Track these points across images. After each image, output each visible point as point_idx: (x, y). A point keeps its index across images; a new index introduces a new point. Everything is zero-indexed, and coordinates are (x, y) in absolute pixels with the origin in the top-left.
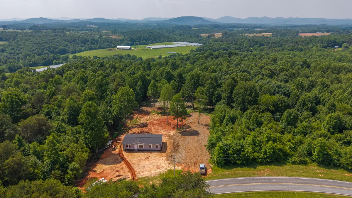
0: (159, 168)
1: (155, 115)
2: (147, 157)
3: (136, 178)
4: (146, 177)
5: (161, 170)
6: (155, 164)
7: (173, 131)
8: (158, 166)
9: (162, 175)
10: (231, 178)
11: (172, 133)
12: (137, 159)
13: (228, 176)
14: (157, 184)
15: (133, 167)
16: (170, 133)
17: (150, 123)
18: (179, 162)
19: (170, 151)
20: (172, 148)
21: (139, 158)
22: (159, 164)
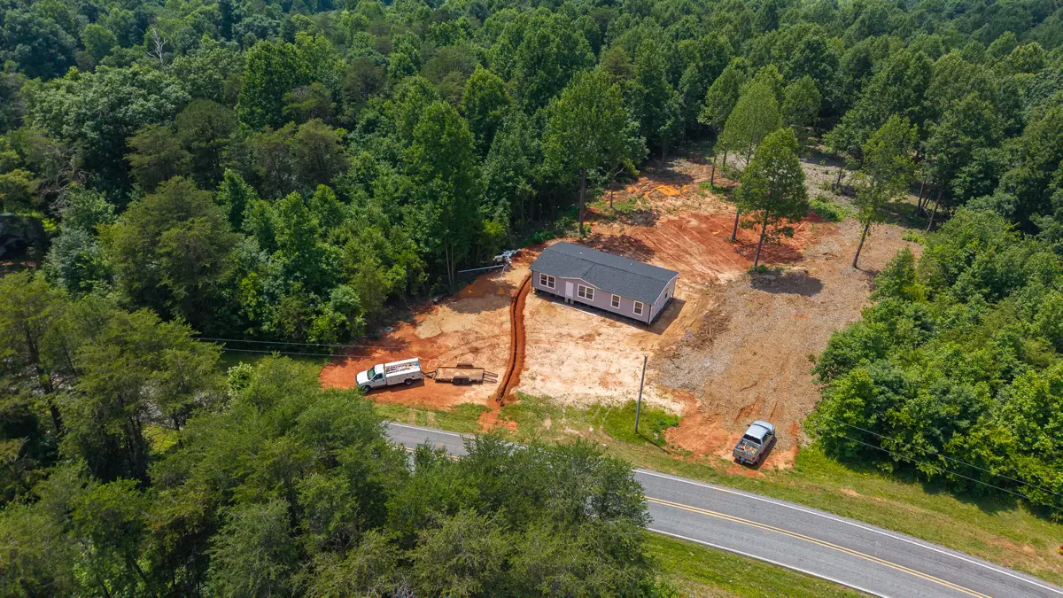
0: (604, 383)
1: (708, 200)
2: (590, 335)
3: (513, 391)
4: (546, 398)
5: (609, 393)
6: (602, 367)
7: (737, 268)
8: (608, 374)
9: (599, 410)
10: (859, 519)
11: (728, 275)
12: (555, 331)
13: (846, 508)
14: (565, 435)
15: (527, 353)
16: (720, 276)
17: (674, 221)
18: (686, 387)
19: (679, 338)
20: (694, 329)
21: (564, 331)
22: (612, 370)
